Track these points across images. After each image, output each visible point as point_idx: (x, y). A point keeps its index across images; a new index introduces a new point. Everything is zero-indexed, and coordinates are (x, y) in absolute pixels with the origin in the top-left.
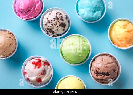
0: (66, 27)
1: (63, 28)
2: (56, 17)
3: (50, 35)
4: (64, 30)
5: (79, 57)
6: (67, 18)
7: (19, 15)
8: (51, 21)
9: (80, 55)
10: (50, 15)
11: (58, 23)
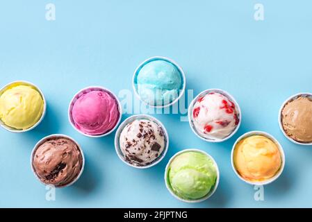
0: (161, 150)
1: (156, 152)
2: (141, 130)
3: (131, 164)
4: (157, 155)
5: (199, 190)
6: (162, 134)
7: (79, 128)
8: (134, 141)
9: (201, 188)
10: (130, 132)
11: (147, 144)
